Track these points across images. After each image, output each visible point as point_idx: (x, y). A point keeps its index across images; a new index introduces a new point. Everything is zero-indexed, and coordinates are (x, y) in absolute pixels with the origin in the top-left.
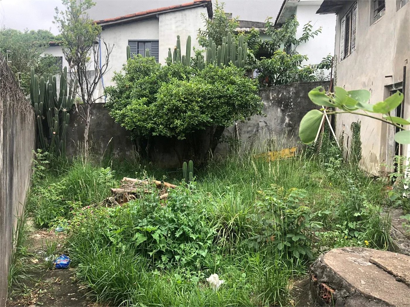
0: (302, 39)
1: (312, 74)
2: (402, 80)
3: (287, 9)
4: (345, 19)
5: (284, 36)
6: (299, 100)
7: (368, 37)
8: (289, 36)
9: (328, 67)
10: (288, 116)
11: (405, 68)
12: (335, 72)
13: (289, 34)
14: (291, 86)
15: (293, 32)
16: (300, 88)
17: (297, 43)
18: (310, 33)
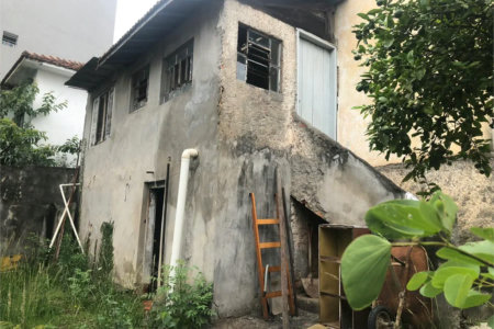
0: (40, 110)
1: (52, 157)
2: (164, 178)
3: (22, 68)
4: (98, 99)
5: (15, 102)
6: (31, 188)
7: (126, 125)
8: (24, 104)
9: (72, 151)
10: (13, 210)
11: (168, 165)
12: (83, 159)
13: (23, 101)
14: (21, 168)
15: (30, 99)
16: (34, 173)
17: (33, 114)
18: (52, 105)
